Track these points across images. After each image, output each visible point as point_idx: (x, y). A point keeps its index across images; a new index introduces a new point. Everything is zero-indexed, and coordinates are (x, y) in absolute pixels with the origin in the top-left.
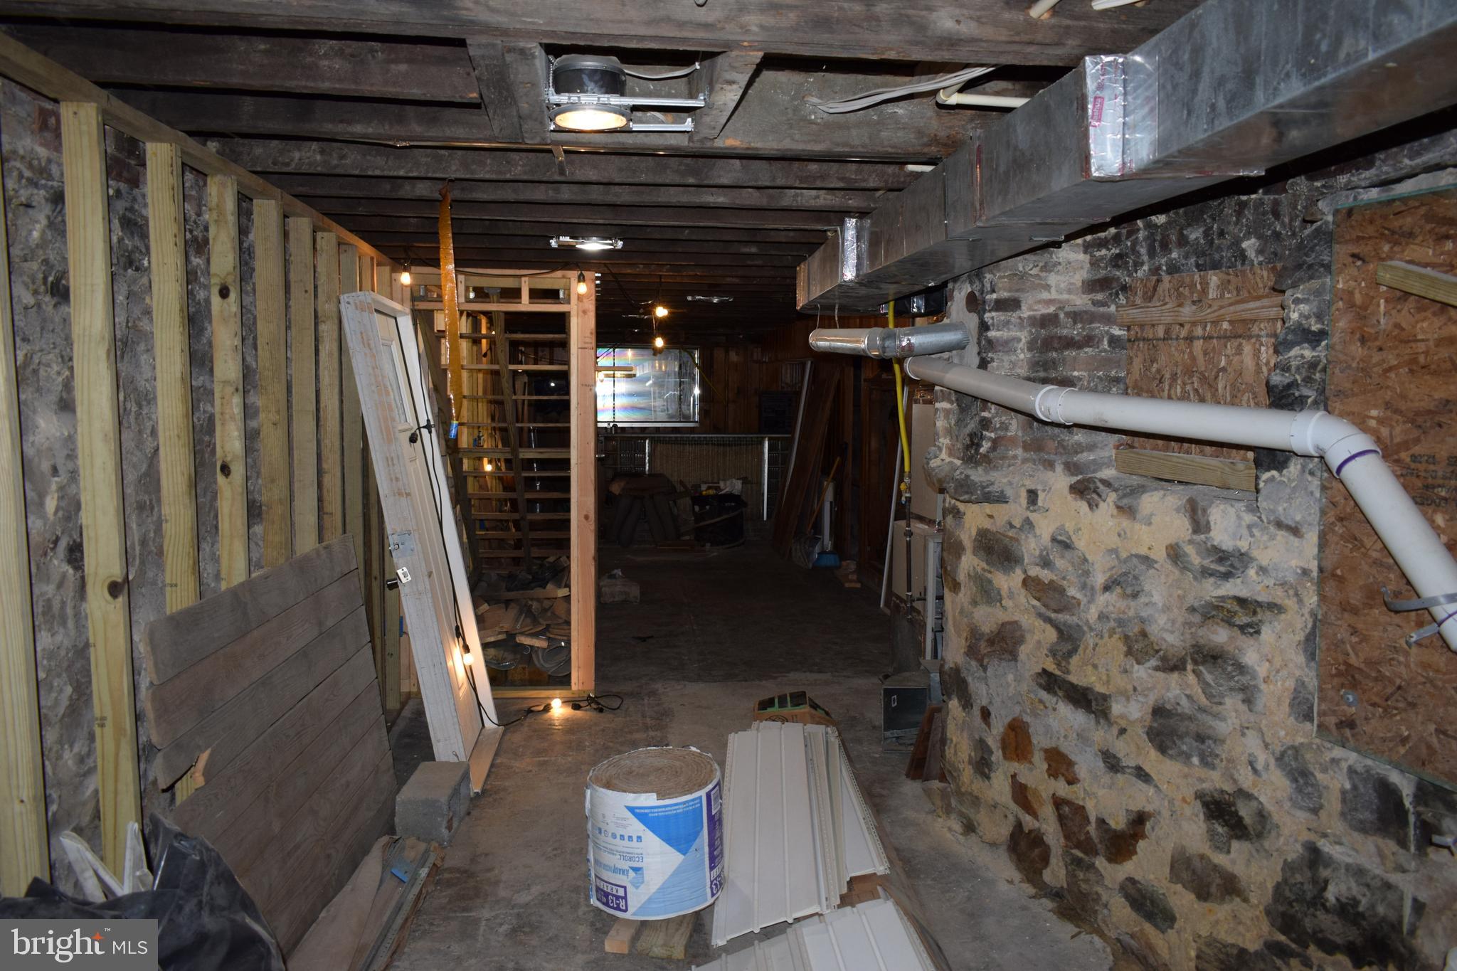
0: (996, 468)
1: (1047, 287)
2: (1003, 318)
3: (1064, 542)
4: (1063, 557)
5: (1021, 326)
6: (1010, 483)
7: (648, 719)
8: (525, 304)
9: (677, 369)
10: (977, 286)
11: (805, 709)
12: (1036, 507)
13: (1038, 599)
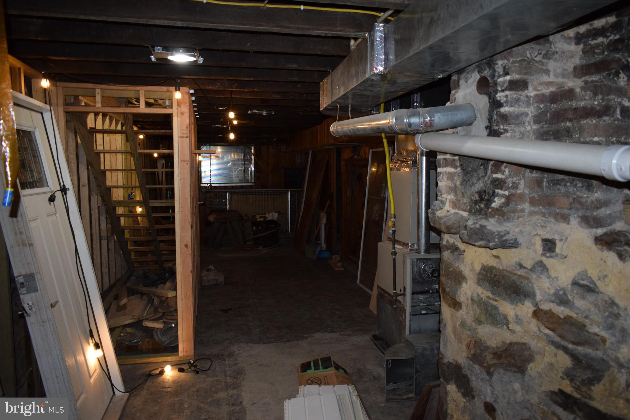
0: (508, 220)
1: (547, 72)
2: (515, 96)
3: (587, 286)
4: (583, 298)
5: (528, 104)
6: (521, 232)
7: (228, 378)
8: (142, 109)
9: (242, 157)
10: (487, 73)
11: (331, 371)
12: (553, 254)
13: (553, 330)
